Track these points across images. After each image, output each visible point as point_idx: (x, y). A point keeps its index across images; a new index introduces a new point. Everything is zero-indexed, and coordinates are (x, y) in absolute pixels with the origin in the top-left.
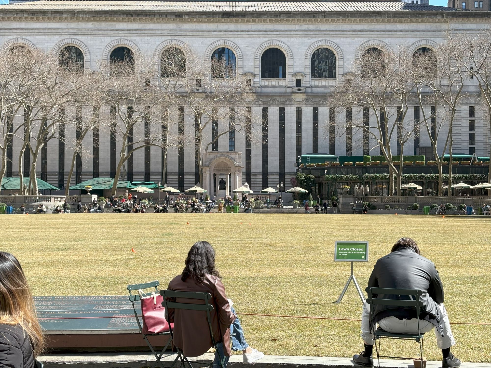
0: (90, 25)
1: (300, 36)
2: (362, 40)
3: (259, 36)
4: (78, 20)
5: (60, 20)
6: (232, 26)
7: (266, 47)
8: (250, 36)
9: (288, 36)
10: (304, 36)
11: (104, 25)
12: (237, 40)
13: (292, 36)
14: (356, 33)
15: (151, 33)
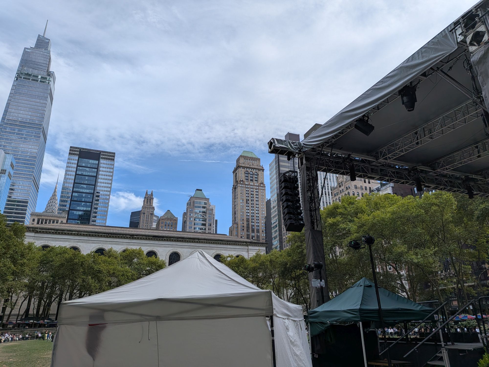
0: (86, 238)
1: (187, 248)
2: (214, 251)
3: (168, 247)
4: (81, 235)
5: (71, 234)
6: (157, 242)
7: (171, 251)
8: (164, 247)
9: (182, 248)
10: (189, 248)
11: (93, 239)
12: (158, 248)
13: (184, 248)
14: (212, 248)
15: (117, 243)
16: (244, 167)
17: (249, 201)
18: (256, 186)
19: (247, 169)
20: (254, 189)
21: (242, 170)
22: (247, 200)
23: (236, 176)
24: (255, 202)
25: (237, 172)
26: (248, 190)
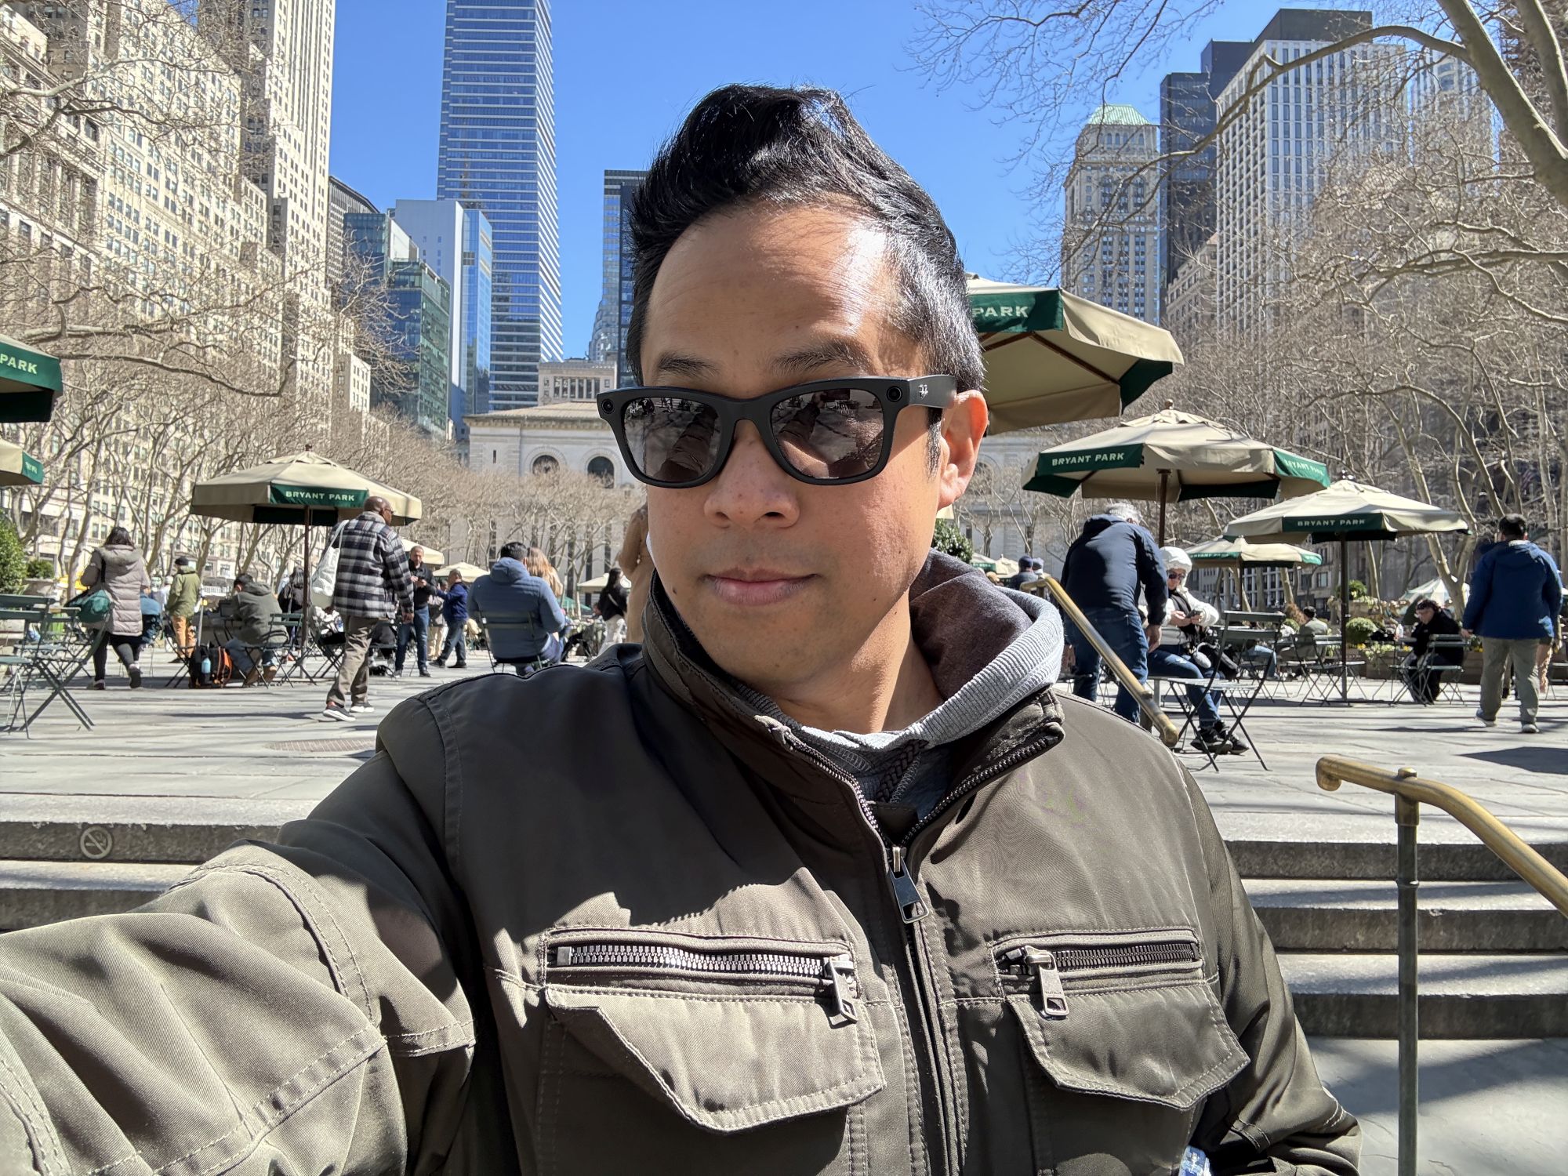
16: (1096, 167)
17: (1110, 275)
18: (1139, 223)
19: (1107, 169)
20: (1132, 237)
21: (1089, 173)
22: (1106, 274)
23: (1072, 198)
24: (1132, 278)
25: (1074, 183)
26: (1110, 239)
